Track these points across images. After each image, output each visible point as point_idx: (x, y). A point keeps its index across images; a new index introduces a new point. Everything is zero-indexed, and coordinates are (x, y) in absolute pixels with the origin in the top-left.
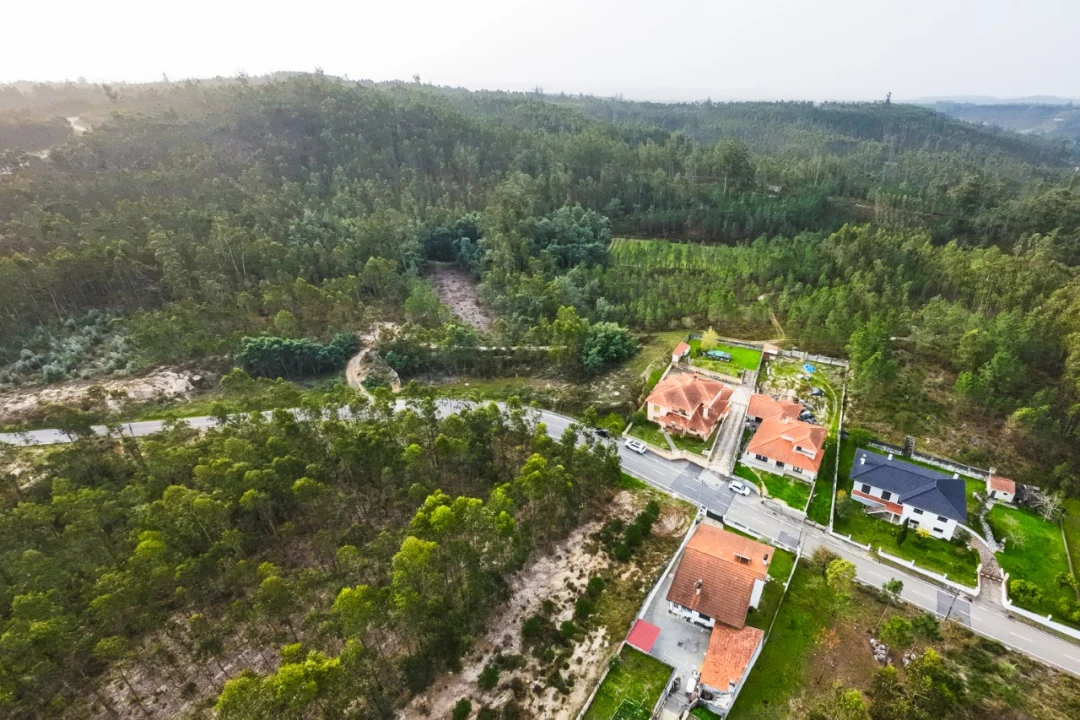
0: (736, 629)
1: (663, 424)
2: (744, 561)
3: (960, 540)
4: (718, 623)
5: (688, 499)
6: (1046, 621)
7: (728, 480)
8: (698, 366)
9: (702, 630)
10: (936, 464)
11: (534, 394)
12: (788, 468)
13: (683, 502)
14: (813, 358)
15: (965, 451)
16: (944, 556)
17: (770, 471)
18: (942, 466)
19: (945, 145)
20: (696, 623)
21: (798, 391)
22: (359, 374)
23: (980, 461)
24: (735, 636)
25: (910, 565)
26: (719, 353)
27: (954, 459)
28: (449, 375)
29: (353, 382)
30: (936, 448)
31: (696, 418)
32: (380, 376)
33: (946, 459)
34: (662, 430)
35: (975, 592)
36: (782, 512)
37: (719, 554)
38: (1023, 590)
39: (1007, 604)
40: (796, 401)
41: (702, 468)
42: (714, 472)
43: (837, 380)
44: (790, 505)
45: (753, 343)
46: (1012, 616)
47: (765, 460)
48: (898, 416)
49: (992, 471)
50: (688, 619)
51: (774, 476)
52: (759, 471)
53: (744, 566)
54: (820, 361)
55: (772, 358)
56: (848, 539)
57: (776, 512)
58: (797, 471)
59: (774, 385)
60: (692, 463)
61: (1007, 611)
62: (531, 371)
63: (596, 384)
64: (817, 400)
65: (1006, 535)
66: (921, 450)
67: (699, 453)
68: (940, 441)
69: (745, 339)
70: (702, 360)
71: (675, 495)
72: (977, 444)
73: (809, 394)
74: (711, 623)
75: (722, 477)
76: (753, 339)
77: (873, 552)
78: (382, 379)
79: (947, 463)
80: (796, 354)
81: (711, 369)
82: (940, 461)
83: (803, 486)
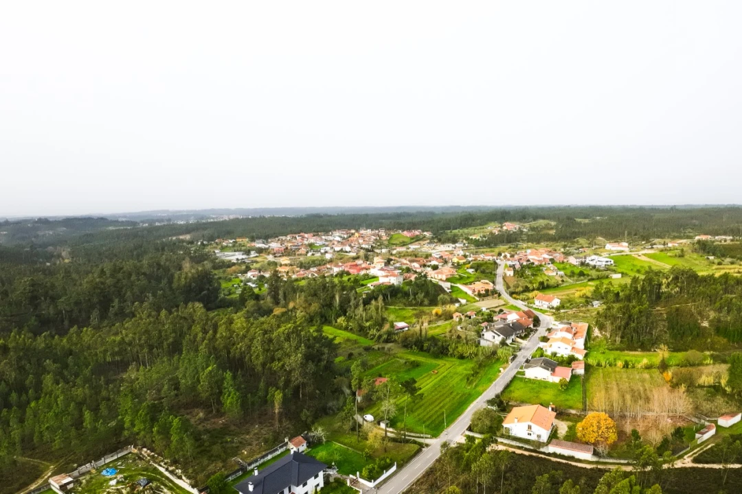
3: (327, 481)
6: (385, 475)
10: (262, 461)
14: (101, 462)
15: (266, 441)
18: (266, 459)
23: (276, 441)
27: (267, 450)
30: (252, 453)
33: (264, 453)
38: (371, 471)
39: (371, 484)
43: (141, 464)
45: (33, 487)
46: (378, 487)
48: (213, 452)
49: (286, 440)
54: (108, 461)
55: (70, 486)
61: (375, 488)
64: (151, 488)
66: (249, 461)
68: (250, 447)
72: (266, 432)
73: (141, 488)
79: (267, 455)
80: (83, 469)
82: (263, 457)
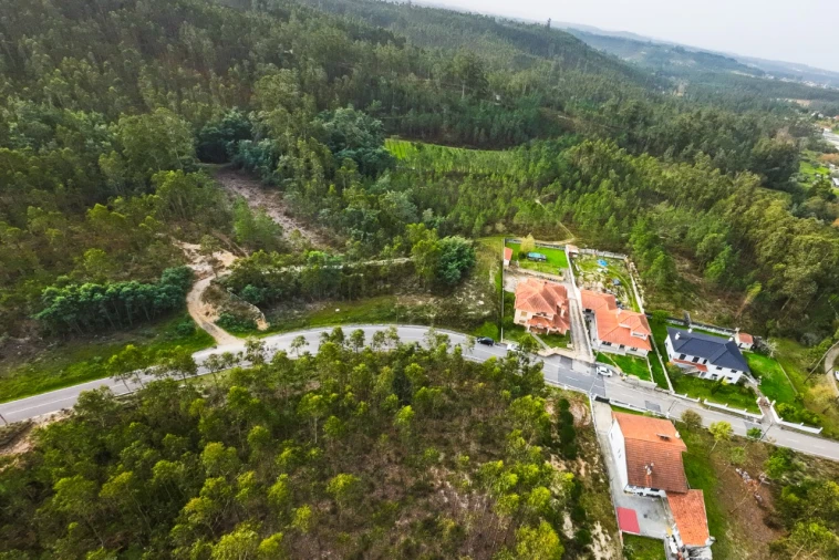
0: (683, 494)
1: (528, 326)
2: (667, 439)
3: (741, 383)
4: (668, 492)
5: (576, 389)
6: (800, 426)
7: (595, 366)
8: (525, 268)
9: (653, 500)
10: (705, 329)
11: (409, 312)
12: (627, 348)
13: (574, 392)
14: (602, 254)
15: (720, 318)
16: (735, 396)
17: (617, 353)
18: (709, 330)
19: (591, 68)
20: (648, 495)
21: (605, 284)
22: (207, 314)
23: (729, 323)
24: (686, 499)
25: (724, 407)
26: (537, 255)
27: (715, 324)
28: (310, 302)
29: (204, 323)
30: (702, 317)
31: (556, 318)
32: (239, 313)
33: (711, 324)
34: (528, 331)
35: (760, 417)
36: (638, 385)
37: (647, 437)
38: (787, 410)
39: (779, 421)
40: (604, 291)
41: (571, 359)
42: (581, 361)
43: (624, 271)
44: (642, 378)
45: (555, 243)
46: (783, 428)
47: (609, 344)
48: (674, 296)
49: (737, 329)
50: (641, 494)
51: (620, 356)
52: (608, 354)
53: (667, 443)
54: (607, 255)
55: (575, 256)
56: (685, 397)
57: (635, 386)
58: (633, 350)
59: (586, 280)
60: (562, 356)
61: (779, 425)
62: (392, 287)
63: (460, 295)
64: (618, 289)
65: (761, 374)
66: (695, 320)
67: (565, 347)
68: (704, 312)
69: (547, 240)
70: (526, 262)
71: (566, 388)
72: (725, 312)
73: (612, 285)
74: (662, 493)
75: (588, 364)
76: (553, 240)
77: (701, 402)
78: (243, 317)
79: (712, 327)
80: (589, 251)
81: (537, 270)
82: (708, 327)
83: (641, 361)
